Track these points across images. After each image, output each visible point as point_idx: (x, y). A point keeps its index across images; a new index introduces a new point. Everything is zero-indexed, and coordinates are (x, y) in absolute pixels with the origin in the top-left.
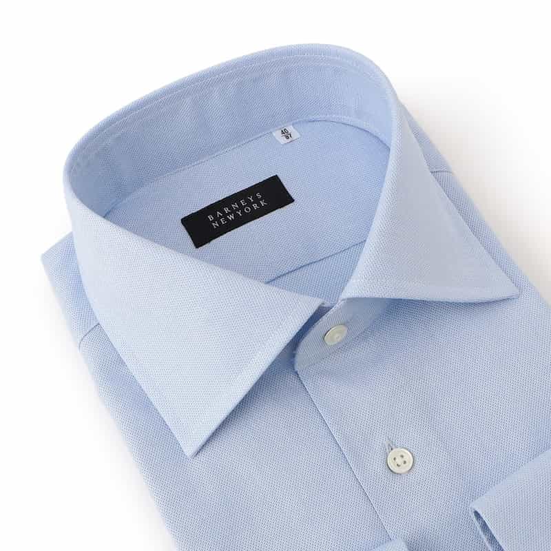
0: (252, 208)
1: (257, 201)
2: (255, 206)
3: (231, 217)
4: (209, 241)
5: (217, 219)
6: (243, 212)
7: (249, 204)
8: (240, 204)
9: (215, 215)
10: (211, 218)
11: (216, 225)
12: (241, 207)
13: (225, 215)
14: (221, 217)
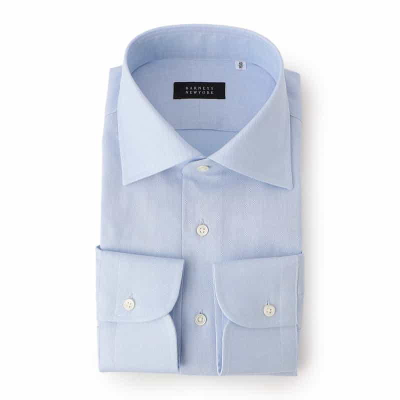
0: (206, 93)
1: (210, 91)
2: (208, 92)
3: (195, 92)
4: (180, 98)
5: (189, 90)
6: (201, 93)
7: (206, 90)
8: (202, 88)
9: (189, 88)
10: (187, 88)
11: (187, 92)
12: (202, 90)
13: (193, 90)
14: (191, 90)
